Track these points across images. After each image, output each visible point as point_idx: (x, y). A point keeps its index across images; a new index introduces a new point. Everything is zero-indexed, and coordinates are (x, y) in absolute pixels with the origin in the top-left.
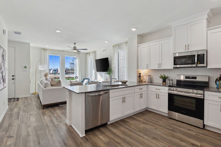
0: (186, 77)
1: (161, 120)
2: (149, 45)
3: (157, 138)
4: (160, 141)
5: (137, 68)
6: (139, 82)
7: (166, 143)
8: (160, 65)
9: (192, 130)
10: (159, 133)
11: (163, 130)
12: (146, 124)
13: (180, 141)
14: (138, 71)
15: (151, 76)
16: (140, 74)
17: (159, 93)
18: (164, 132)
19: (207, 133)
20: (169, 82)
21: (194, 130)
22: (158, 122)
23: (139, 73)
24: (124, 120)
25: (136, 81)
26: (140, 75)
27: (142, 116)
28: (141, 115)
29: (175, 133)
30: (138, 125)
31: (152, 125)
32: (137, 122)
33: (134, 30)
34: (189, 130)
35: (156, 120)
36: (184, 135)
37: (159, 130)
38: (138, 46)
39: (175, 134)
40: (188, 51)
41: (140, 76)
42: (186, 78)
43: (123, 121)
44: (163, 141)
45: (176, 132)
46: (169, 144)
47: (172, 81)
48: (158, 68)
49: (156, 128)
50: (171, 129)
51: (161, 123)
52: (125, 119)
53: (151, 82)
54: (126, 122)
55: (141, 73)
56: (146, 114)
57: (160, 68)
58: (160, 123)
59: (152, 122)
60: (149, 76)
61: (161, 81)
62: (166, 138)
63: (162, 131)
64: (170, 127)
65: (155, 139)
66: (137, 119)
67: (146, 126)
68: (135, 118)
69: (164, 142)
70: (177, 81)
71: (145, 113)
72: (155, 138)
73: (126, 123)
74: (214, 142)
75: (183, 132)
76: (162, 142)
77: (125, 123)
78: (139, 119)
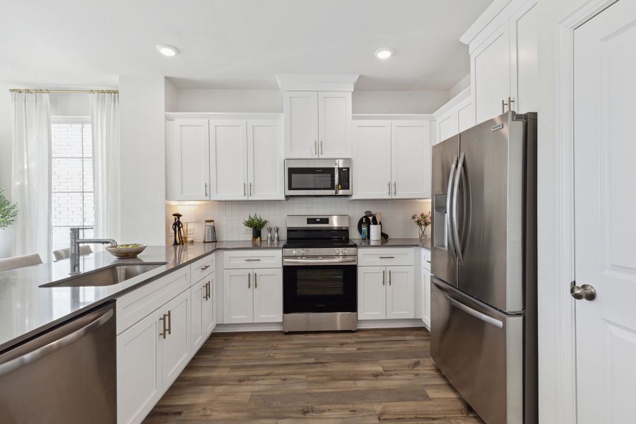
0: (308, 219)
1: (276, 348)
2: (213, 122)
3: (309, 405)
4: (323, 411)
5: (167, 198)
6: (176, 244)
7: (339, 406)
8: (249, 188)
9: (347, 343)
10: (300, 388)
11: (303, 374)
12: (248, 380)
13: (353, 382)
14: (168, 207)
15: (213, 221)
16: (179, 216)
17: (255, 271)
18: (310, 379)
19: (366, 337)
20: (269, 235)
21: (348, 341)
22: (273, 358)
23: (174, 215)
24: (164, 410)
25: (163, 243)
26: (179, 222)
27: (217, 358)
28: (211, 357)
29: (327, 366)
30: (230, 398)
31: (268, 375)
32: (219, 389)
33: (168, 52)
34: (342, 344)
35: (263, 352)
36: (345, 362)
37: (293, 379)
38: (168, 119)
39: (330, 370)
40: (320, 157)
41: (177, 225)
42: (308, 223)
43: (166, 414)
44: (328, 407)
45: (327, 364)
46: (344, 403)
47: (277, 231)
48: (245, 198)
49: (283, 377)
50: (312, 360)
51: (280, 356)
52: (164, 403)
53: (214, 242)
54: (180, 413)
55: (180, 213)
56: (222, 349)
57: (250, 198)
58: (278, 356)
59: (258, 363)
60: (207, 221)
61: (247, 234)
62: (326, 393)
63: (303, 377)
64: (306, 356)
65: (308, 412)
66: (208, 378)
67: (256, 388)
68: (197, 378)
69: (333, 407)
70: (288, 231)
71: (217, 346)
72: (306, 410)
73: (182, 417)
74: (391, 350)
75: (338, 355)
76: (330, 410)
77: (178, 417)
78: (215, 374)
